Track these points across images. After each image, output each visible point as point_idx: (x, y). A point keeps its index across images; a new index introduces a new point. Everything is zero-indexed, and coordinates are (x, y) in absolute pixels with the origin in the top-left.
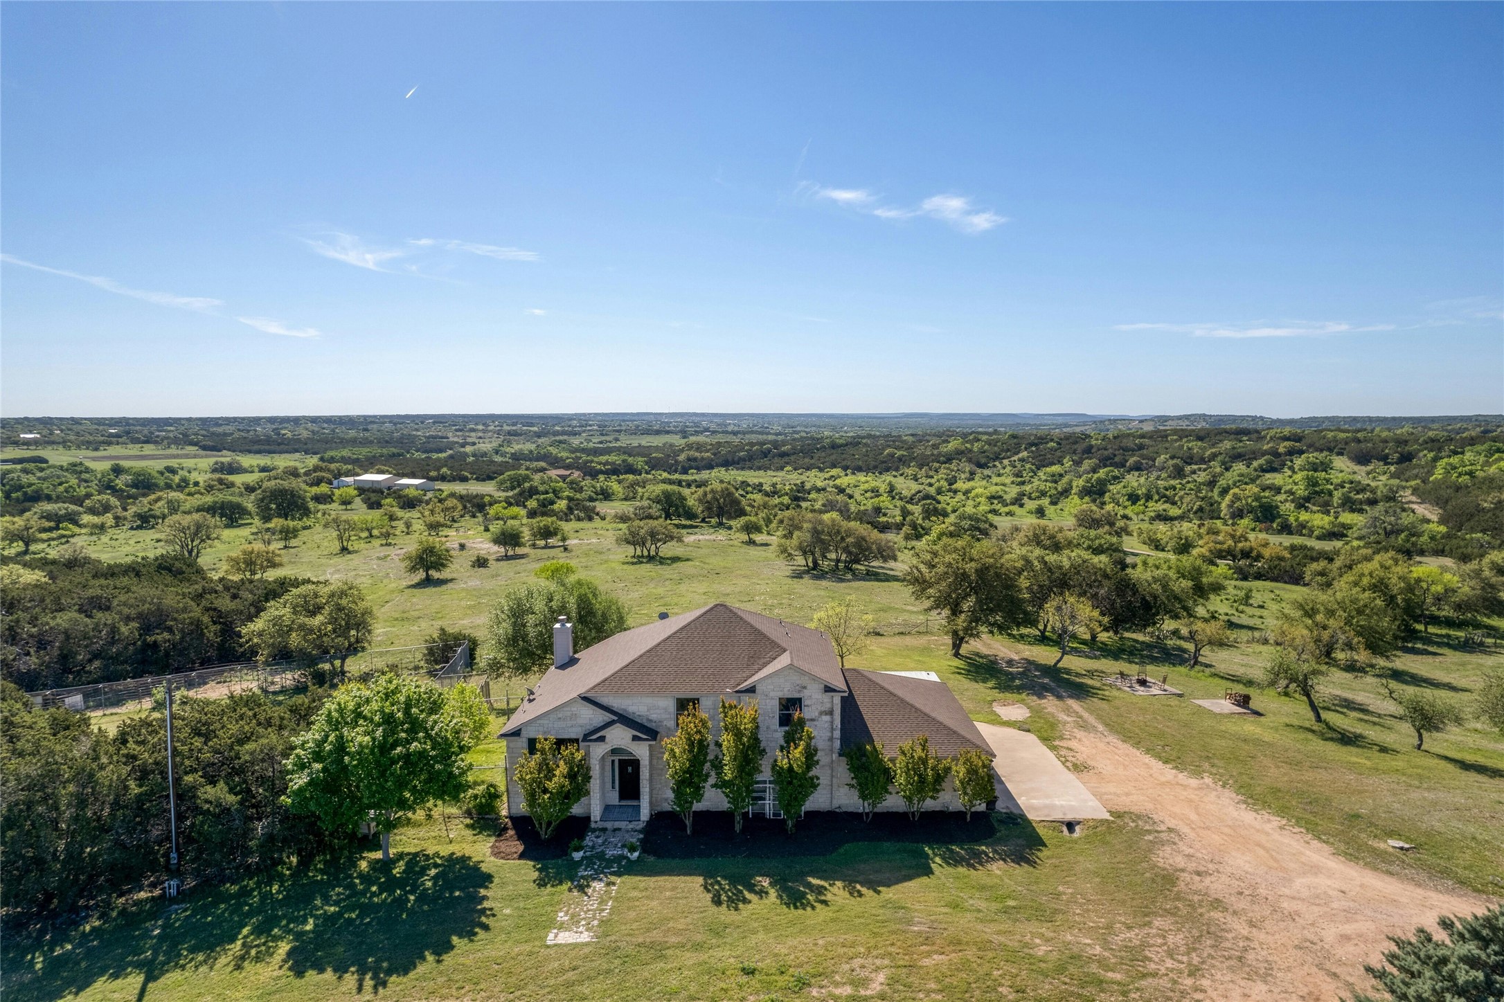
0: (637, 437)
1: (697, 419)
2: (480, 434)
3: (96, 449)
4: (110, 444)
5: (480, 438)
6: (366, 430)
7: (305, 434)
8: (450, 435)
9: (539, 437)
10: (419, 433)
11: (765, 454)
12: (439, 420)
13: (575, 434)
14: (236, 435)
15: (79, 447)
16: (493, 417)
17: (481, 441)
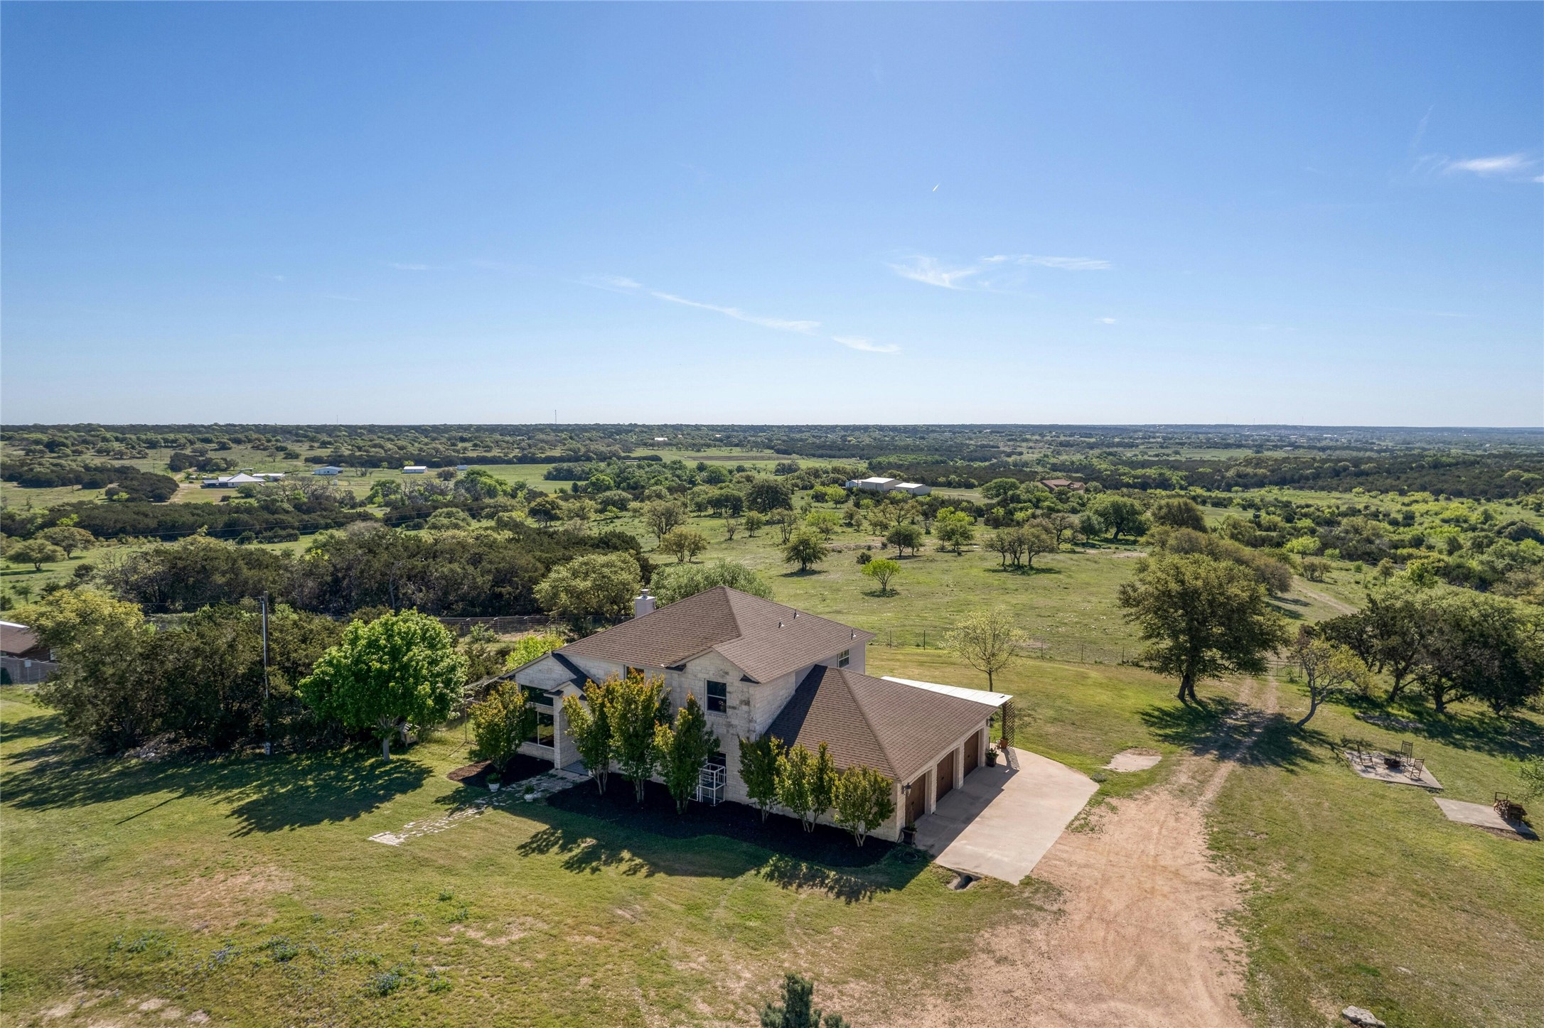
0: (1201, 451)
1: (1283, 432)
2: (1031, 444)
3: (699, 451)
4: (709, 446)
5: (1031, 448)
6: (923, 438)
7: (867, 440)
8: (1001, 444)
9: (1092, 448)
10: (972, 442)
11: (1336, 473)
12: (997, 430)
13: (1132, 446)
14: (810, 441)
15: (687, 449)
16: (1051, 428)
17: (1030, 451)
